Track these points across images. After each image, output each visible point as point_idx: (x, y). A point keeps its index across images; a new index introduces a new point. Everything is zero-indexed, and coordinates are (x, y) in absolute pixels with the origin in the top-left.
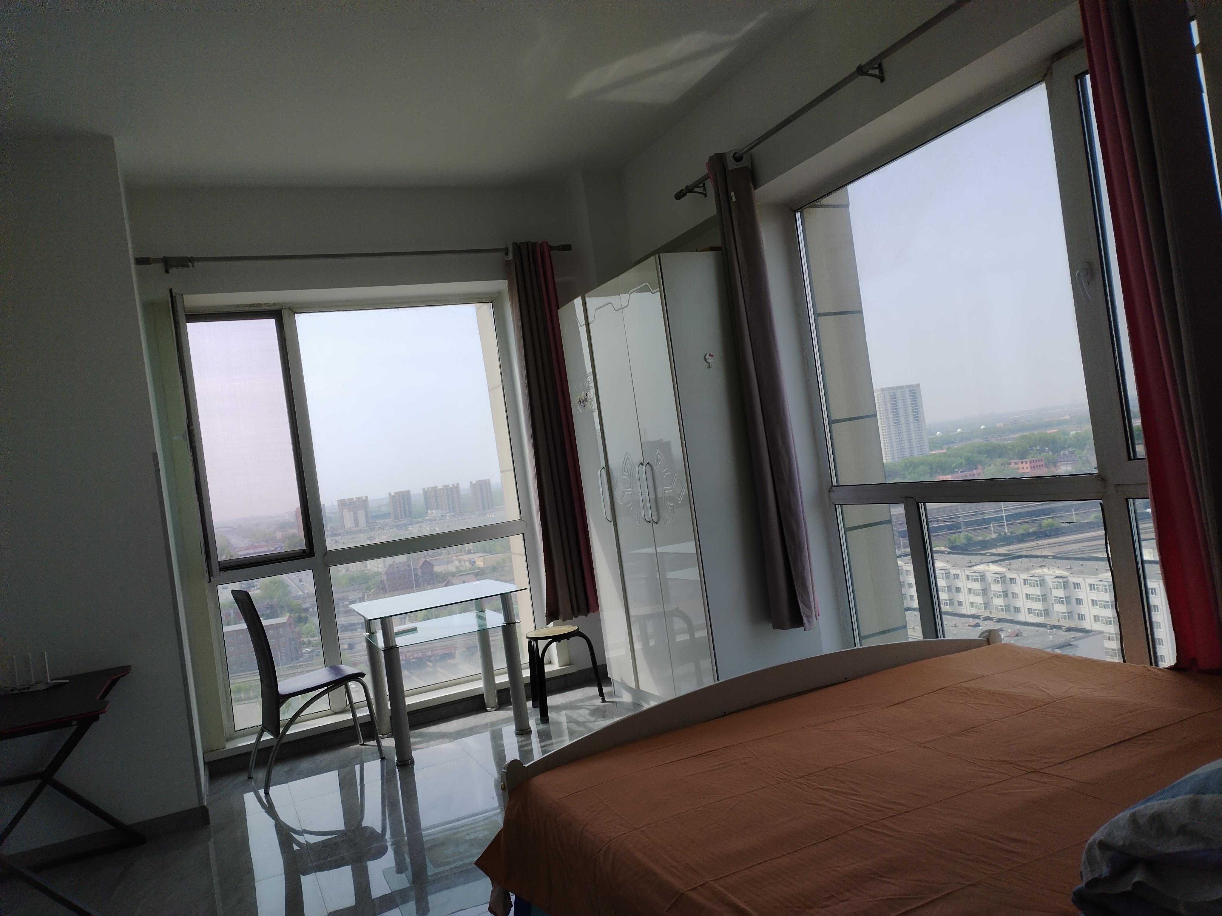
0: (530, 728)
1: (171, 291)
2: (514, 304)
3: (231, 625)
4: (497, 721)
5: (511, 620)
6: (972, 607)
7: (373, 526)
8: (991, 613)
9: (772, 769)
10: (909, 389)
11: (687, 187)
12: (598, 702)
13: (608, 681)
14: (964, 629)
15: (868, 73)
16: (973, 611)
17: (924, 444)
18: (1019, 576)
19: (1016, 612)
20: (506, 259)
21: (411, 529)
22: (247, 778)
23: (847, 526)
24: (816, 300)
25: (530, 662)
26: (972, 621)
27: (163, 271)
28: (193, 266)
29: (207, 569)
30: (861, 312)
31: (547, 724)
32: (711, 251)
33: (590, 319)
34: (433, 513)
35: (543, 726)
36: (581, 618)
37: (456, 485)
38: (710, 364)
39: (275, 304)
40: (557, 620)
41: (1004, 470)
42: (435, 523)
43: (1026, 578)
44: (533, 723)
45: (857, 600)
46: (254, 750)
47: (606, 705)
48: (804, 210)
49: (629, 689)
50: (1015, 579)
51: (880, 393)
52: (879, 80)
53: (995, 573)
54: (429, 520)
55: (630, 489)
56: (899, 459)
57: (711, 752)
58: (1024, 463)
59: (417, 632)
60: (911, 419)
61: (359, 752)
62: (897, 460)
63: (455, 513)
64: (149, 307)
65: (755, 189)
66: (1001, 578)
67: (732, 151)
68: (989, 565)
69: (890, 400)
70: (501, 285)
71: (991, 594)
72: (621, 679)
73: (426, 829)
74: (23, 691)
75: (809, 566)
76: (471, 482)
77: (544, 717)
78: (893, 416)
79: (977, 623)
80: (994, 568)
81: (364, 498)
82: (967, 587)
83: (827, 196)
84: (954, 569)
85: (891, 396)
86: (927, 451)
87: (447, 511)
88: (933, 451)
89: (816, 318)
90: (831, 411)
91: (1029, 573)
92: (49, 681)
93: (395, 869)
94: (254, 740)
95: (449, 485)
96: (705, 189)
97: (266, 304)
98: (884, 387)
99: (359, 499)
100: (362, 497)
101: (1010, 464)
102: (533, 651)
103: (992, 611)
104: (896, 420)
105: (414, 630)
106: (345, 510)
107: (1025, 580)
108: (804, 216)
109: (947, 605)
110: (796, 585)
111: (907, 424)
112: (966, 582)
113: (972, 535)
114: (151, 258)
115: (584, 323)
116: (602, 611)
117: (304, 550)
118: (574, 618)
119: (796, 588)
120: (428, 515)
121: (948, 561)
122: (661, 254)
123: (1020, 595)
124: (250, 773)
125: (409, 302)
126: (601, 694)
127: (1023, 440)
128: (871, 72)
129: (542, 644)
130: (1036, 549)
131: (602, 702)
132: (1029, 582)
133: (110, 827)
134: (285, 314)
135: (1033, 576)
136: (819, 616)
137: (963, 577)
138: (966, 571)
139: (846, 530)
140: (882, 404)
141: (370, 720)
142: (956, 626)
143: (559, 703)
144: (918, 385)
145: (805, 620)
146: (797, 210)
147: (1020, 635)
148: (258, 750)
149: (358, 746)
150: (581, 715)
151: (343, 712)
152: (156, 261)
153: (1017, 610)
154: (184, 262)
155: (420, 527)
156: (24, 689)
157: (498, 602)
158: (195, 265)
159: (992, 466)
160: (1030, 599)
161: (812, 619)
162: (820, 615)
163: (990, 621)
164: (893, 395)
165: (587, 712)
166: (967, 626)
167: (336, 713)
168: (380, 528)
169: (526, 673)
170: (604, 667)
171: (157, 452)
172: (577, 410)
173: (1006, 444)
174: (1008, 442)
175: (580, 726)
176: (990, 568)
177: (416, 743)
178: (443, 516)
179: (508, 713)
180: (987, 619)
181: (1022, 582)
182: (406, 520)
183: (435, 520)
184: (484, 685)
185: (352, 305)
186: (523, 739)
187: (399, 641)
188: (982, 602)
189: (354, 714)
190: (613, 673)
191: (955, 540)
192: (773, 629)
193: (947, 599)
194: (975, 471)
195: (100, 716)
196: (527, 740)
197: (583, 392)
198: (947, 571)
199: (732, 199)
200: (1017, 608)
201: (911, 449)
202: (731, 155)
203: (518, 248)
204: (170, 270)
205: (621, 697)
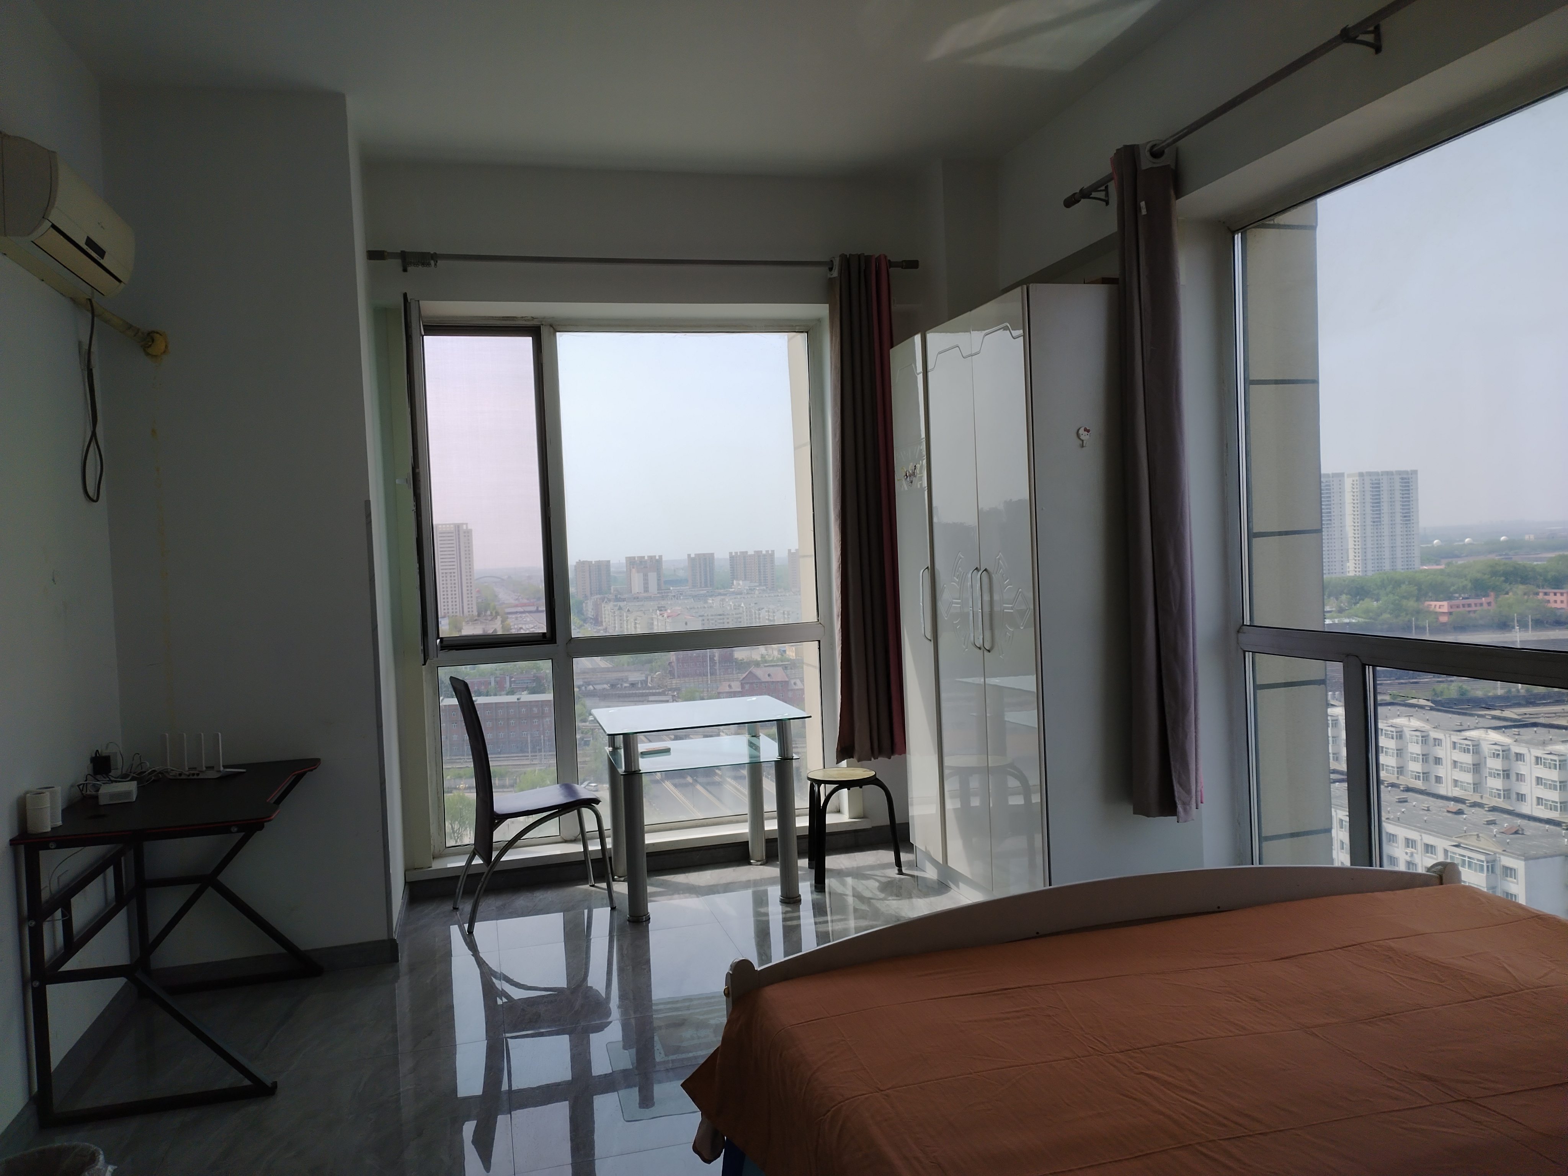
0: (800, 896)
1: (405, 295)
2: (834, 338)
3: (490, 696)
4: (761, 880)
5: (787, 754)
6: (1456, 786)
7: (665, 593)
8: (1482, 797)
9: (1084, 1031)
10: (1401, 476)
11: (1081, 190)
12: (893, 872)
13: (910, 847)
14: (1440, 816)
15: (1357, 39)
16: (1457, 792)
17: (1413, 555)
18: (1529, 751)
19: (1518, 800)
20: (829, 276)
21: (711, 601)
22: (452, 908)
23: (1258, 683)
24: (1250, 361)
25: (810, 808)
26: (1453, 806)
27: (401, 269)
28: (435, 265)
29: (422, 648)
30: (1315, 382)
31: (823, 894)
32: (1102, 283)
33: (930, 366)
34: (740, 584)
35: (817, 895)
36: (882, 760)
37: (770, 552)
38: (1085, 442)
39: (533, 318)
40: (852, 759)
41: (1527, 601)
42: (741, 598)
43: (1539, 755)
44: (805, 889)
45: (1261, 786)
46: (463, 875)
47: (903, 879)
48: (1248, 231)
49: (934, 862)
50: (1524, 755)
51: (1357, 478)
52: (1373, 51)
53: (1495, 744)
54: (733, 593)
55: (960, 601)
56: (1373, 573)
57: (1005, 991)
58: (1558, 595)
59: (670, 755)
60: (1398, 518)
61: (588, 894)
62: (1370, 574)
63: (767, 588)
64: (380, 314)
65: (1177, 198)
66: (1503, 751)
67: (1150, 142)
68: (1487, 732)
69: (1371, 489)
70: (821, 310)
71: (1486, 772)
72: (926, 848)
73: (657, 1004)
74: (191, 777)
75: (1194, 734)
76: (789, 551)
77: (819, 885)
78: (1371, 512)
79: (1460, 809)
80: (1494, 736)
81: (657, 558)
82: (1451, 759)
83: (1284, 213)
84: (1436, 731)
85: (1372, 484)
86: (1417, 565)
87: (757, 584)
88: (1425, 565)
89: (1247, 387)
90: (1254, 521)
91: (1546, 748)
92: (222, 768)
93: (621, 1045)
94: (462, 861)
95: (761, 551)
96: (1107, 195)
97: (522, 317)
98: (1364, 471)
99: (651, 558)
100: (655, 556)
101: (1537, 594)
102: (814, 797)
103: (1484, 796)
104: (1377, 518)
105: (667, 751)
106: (634, 570)
107: (1537, 758)
108: (1246, 239)
109: (1419, 780)
110: (1172, 759)
111: (1393, 525)
112: (1451, 752)
113: (1469, 688)
114: (386, 252)
115: (921, 370)
116: (910, 754)
117: (544, 634)
118: (872, 759)
119: (1172, 763)
120: (733, 587)
121: (1428, 720)
122: (1031, 285)
123: (1528, 778)
124: (455, 903)
125: (700, 326)
126: (898, 863)
127: (1560, 563)
128: (1361, 37)
129: (824, 791)
130: (1560, 716)
131: (898, 874)
132: (1543, 761)
133: (281, 950)
134: (545, 332)
135: (1550, 754)
136: (1202, 803)
137: (1447, 743)
138: (1452, 736)
139: (1257, 687)
140: (1358, 494)
141: (600, 856)
142: (1428, 810)
143: (843, 867)
144: (1415, 472)
145: (1180, 808)
146: (1237, 231)
147: (1520, 832)
148: (468, 876)
149: (587, 887)
150: (867, 888)
151: (574, 841)
152: (393, 255)
153: (1521, 797)
154: (425, 259)
155: (723, 600)
156: (193, 775)
157: (774, 730)
158: (437, 264)
159: (1510, 594)
160: (1542, 785)
161: (1191, 808)
162: (1204, 801)
163: (1480, 809)
164: (1377, 483)
165: (877, 884)
166: (1444, 812)
167: (566, 841)
168: (674, 596)
169: (802, 822)
170: (906, 826)
171: (371, 499)
172: (901, 486)
173: (1535, 565)
174: (1539, 563)
175: (863, 903)
176: (1488, 736)
177: (655, 894)
178: (752, 589)
179: (774, 871)
180: (1475, 805)
181: (1533, 760)
182: (705, 590)
183: (741, 593)
184: (750, 830)
185: (627, 326)
186: (789, 909)
187: (644, 765)
188: (1471, 781)
189: (585, 847)
190: (917, 836)
191: (1442, 692)
192: (1135, 813)
193: (1420, 771)
194: (1483, 599)
195: (265, 824)
196: (792, 912)
197: (912, 464)
198: (1424, 734)
199: (1140, 211)
200: (1522, 795)
201: (1393, 560)
202: (1148, 147)
203: (846, 261)
204: (409, 269)
205: (924, 871)
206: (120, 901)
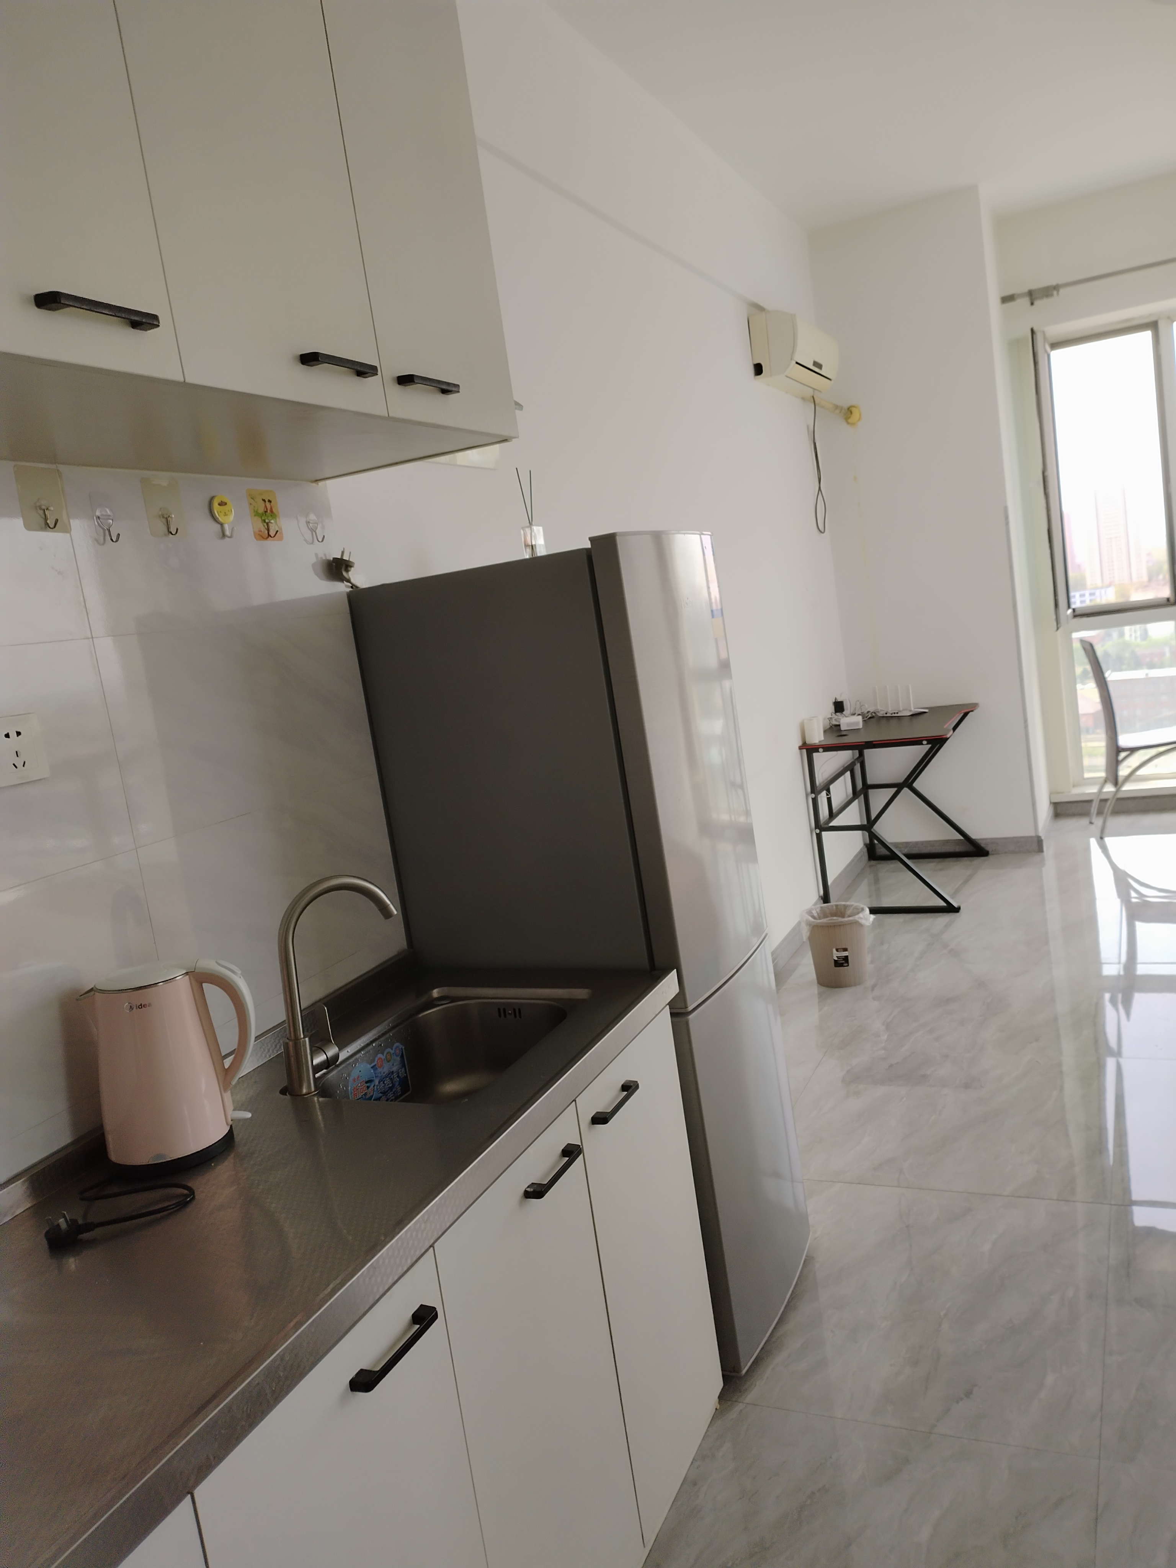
1: (1032, 328)
22: (1087, 822)
27: (1029, 304)
29: (1055, 617)
39: (1152, 316)
46: (1096, 798)
64: (1012, 346)
74: (893, 715)
92: (913, 710)
94: (1097, 790)
97: (1141, 317)
114: (1015, 294)
124: (1089, 820)
134: (1162, 325)
148: (1100, 799)
152: (1021, 295)
154: (1048, 292)
156: (895, 713)
158: (1059, 293)
171: (1009, 504)
204: (1035, 302)
206: (855, 794)
